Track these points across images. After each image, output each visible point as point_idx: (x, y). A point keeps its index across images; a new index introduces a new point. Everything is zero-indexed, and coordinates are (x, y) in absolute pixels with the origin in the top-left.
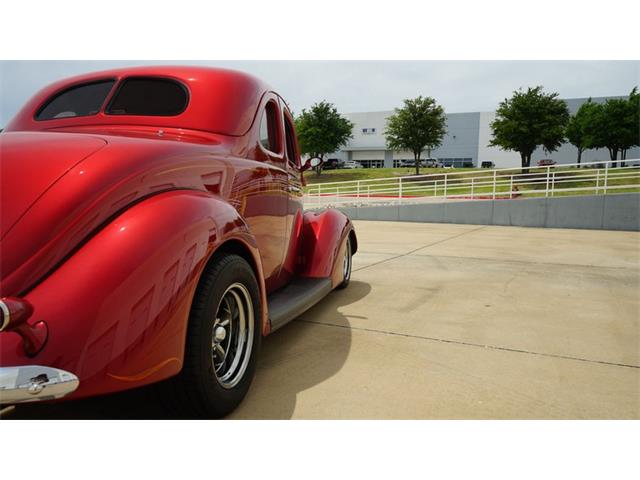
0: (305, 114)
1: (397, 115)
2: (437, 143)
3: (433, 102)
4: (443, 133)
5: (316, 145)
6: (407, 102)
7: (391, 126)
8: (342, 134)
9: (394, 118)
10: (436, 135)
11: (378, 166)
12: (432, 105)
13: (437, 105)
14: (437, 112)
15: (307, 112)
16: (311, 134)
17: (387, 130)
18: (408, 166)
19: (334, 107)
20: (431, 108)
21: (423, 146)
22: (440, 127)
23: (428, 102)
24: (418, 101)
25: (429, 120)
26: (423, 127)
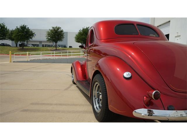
0: (17, 28)
1: (50, 31)
2: (61, 40)
3: (60, 28)
4: (63, 37)
5: (22, 39)
6: (53, 28)
7: (48, 34)
8: (31, 36)
9: (48, 32)
10: (61, 38)
11: (37, 46)
12: (60, 29)
13: (62, 29)
14: (62, 31)
15: (18, 27)
16: (20, 35)
17: (46, 36)
18: (49, 47)
19: (28, 26)
20: (60, 30)
21: (58, 41)
22: (62, 36)
23: (59, 28)
24: (56, 28)
25: (60, 33)
26: (58, 35)
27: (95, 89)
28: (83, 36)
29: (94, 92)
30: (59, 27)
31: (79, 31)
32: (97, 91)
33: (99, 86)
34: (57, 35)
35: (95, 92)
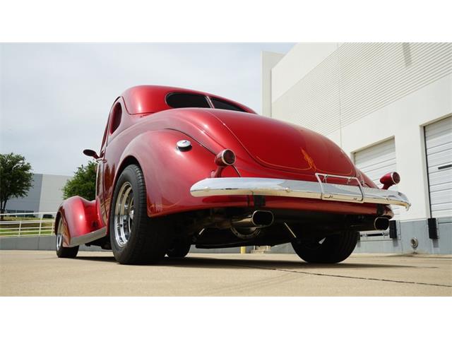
2: (21, 193)
3: (23, 159)
4: (29, 185)
10: (22, 187)
12: (21, 161)
13: (26, 162)
14: (26, 168)
20: (20, 164)
21: (10, 194)
22: (27, 180)
23: (18, 159)
24: (9, 157)
25: (19, 173)
26: (13, 179)
27: (123, 196)
28: (88, 183)
29: (118, 204)
30: (18, 156)
31: (77, 170)
32: (127, 203)
33: (131, 191)
34: (9, 179)
35: (121, 206)
